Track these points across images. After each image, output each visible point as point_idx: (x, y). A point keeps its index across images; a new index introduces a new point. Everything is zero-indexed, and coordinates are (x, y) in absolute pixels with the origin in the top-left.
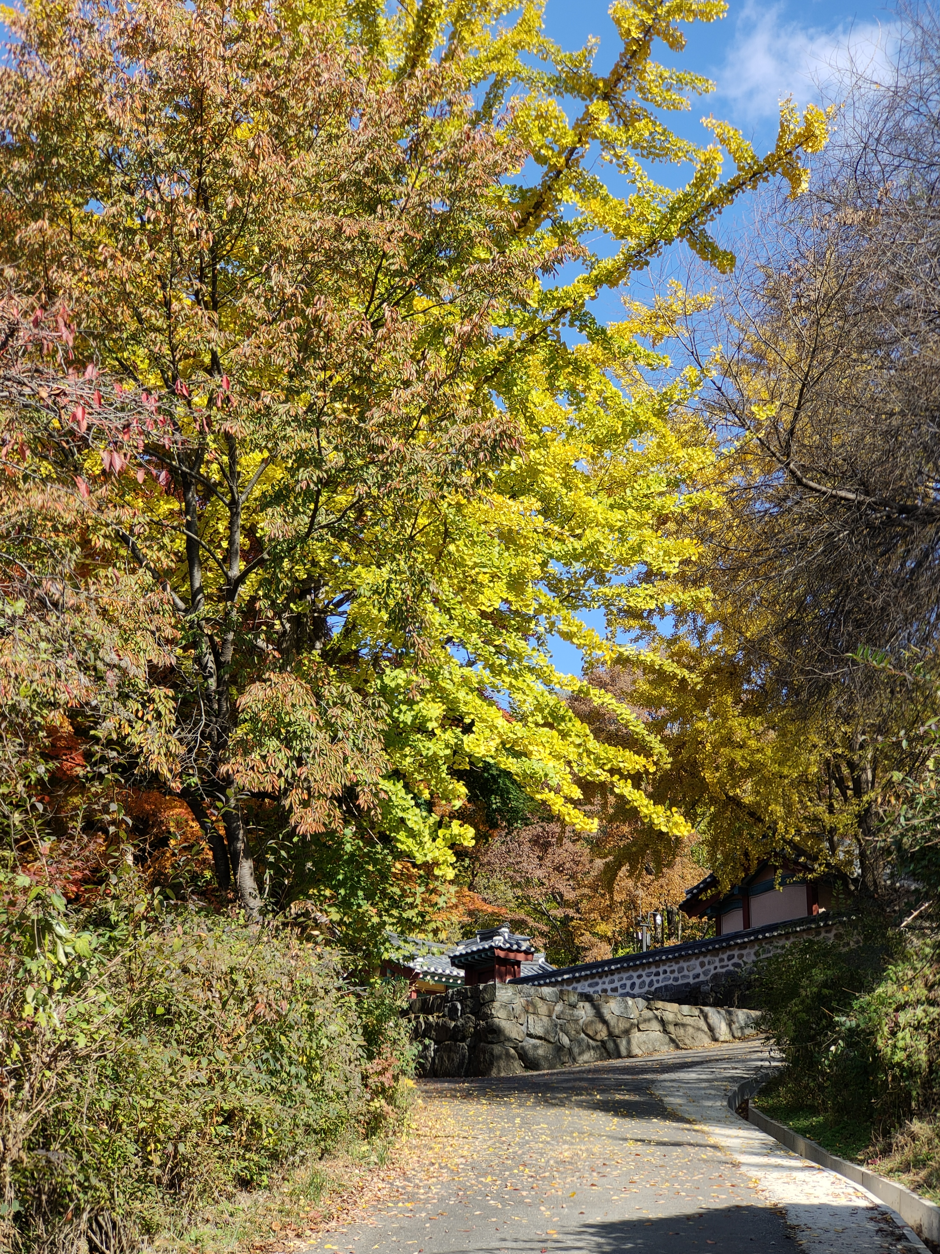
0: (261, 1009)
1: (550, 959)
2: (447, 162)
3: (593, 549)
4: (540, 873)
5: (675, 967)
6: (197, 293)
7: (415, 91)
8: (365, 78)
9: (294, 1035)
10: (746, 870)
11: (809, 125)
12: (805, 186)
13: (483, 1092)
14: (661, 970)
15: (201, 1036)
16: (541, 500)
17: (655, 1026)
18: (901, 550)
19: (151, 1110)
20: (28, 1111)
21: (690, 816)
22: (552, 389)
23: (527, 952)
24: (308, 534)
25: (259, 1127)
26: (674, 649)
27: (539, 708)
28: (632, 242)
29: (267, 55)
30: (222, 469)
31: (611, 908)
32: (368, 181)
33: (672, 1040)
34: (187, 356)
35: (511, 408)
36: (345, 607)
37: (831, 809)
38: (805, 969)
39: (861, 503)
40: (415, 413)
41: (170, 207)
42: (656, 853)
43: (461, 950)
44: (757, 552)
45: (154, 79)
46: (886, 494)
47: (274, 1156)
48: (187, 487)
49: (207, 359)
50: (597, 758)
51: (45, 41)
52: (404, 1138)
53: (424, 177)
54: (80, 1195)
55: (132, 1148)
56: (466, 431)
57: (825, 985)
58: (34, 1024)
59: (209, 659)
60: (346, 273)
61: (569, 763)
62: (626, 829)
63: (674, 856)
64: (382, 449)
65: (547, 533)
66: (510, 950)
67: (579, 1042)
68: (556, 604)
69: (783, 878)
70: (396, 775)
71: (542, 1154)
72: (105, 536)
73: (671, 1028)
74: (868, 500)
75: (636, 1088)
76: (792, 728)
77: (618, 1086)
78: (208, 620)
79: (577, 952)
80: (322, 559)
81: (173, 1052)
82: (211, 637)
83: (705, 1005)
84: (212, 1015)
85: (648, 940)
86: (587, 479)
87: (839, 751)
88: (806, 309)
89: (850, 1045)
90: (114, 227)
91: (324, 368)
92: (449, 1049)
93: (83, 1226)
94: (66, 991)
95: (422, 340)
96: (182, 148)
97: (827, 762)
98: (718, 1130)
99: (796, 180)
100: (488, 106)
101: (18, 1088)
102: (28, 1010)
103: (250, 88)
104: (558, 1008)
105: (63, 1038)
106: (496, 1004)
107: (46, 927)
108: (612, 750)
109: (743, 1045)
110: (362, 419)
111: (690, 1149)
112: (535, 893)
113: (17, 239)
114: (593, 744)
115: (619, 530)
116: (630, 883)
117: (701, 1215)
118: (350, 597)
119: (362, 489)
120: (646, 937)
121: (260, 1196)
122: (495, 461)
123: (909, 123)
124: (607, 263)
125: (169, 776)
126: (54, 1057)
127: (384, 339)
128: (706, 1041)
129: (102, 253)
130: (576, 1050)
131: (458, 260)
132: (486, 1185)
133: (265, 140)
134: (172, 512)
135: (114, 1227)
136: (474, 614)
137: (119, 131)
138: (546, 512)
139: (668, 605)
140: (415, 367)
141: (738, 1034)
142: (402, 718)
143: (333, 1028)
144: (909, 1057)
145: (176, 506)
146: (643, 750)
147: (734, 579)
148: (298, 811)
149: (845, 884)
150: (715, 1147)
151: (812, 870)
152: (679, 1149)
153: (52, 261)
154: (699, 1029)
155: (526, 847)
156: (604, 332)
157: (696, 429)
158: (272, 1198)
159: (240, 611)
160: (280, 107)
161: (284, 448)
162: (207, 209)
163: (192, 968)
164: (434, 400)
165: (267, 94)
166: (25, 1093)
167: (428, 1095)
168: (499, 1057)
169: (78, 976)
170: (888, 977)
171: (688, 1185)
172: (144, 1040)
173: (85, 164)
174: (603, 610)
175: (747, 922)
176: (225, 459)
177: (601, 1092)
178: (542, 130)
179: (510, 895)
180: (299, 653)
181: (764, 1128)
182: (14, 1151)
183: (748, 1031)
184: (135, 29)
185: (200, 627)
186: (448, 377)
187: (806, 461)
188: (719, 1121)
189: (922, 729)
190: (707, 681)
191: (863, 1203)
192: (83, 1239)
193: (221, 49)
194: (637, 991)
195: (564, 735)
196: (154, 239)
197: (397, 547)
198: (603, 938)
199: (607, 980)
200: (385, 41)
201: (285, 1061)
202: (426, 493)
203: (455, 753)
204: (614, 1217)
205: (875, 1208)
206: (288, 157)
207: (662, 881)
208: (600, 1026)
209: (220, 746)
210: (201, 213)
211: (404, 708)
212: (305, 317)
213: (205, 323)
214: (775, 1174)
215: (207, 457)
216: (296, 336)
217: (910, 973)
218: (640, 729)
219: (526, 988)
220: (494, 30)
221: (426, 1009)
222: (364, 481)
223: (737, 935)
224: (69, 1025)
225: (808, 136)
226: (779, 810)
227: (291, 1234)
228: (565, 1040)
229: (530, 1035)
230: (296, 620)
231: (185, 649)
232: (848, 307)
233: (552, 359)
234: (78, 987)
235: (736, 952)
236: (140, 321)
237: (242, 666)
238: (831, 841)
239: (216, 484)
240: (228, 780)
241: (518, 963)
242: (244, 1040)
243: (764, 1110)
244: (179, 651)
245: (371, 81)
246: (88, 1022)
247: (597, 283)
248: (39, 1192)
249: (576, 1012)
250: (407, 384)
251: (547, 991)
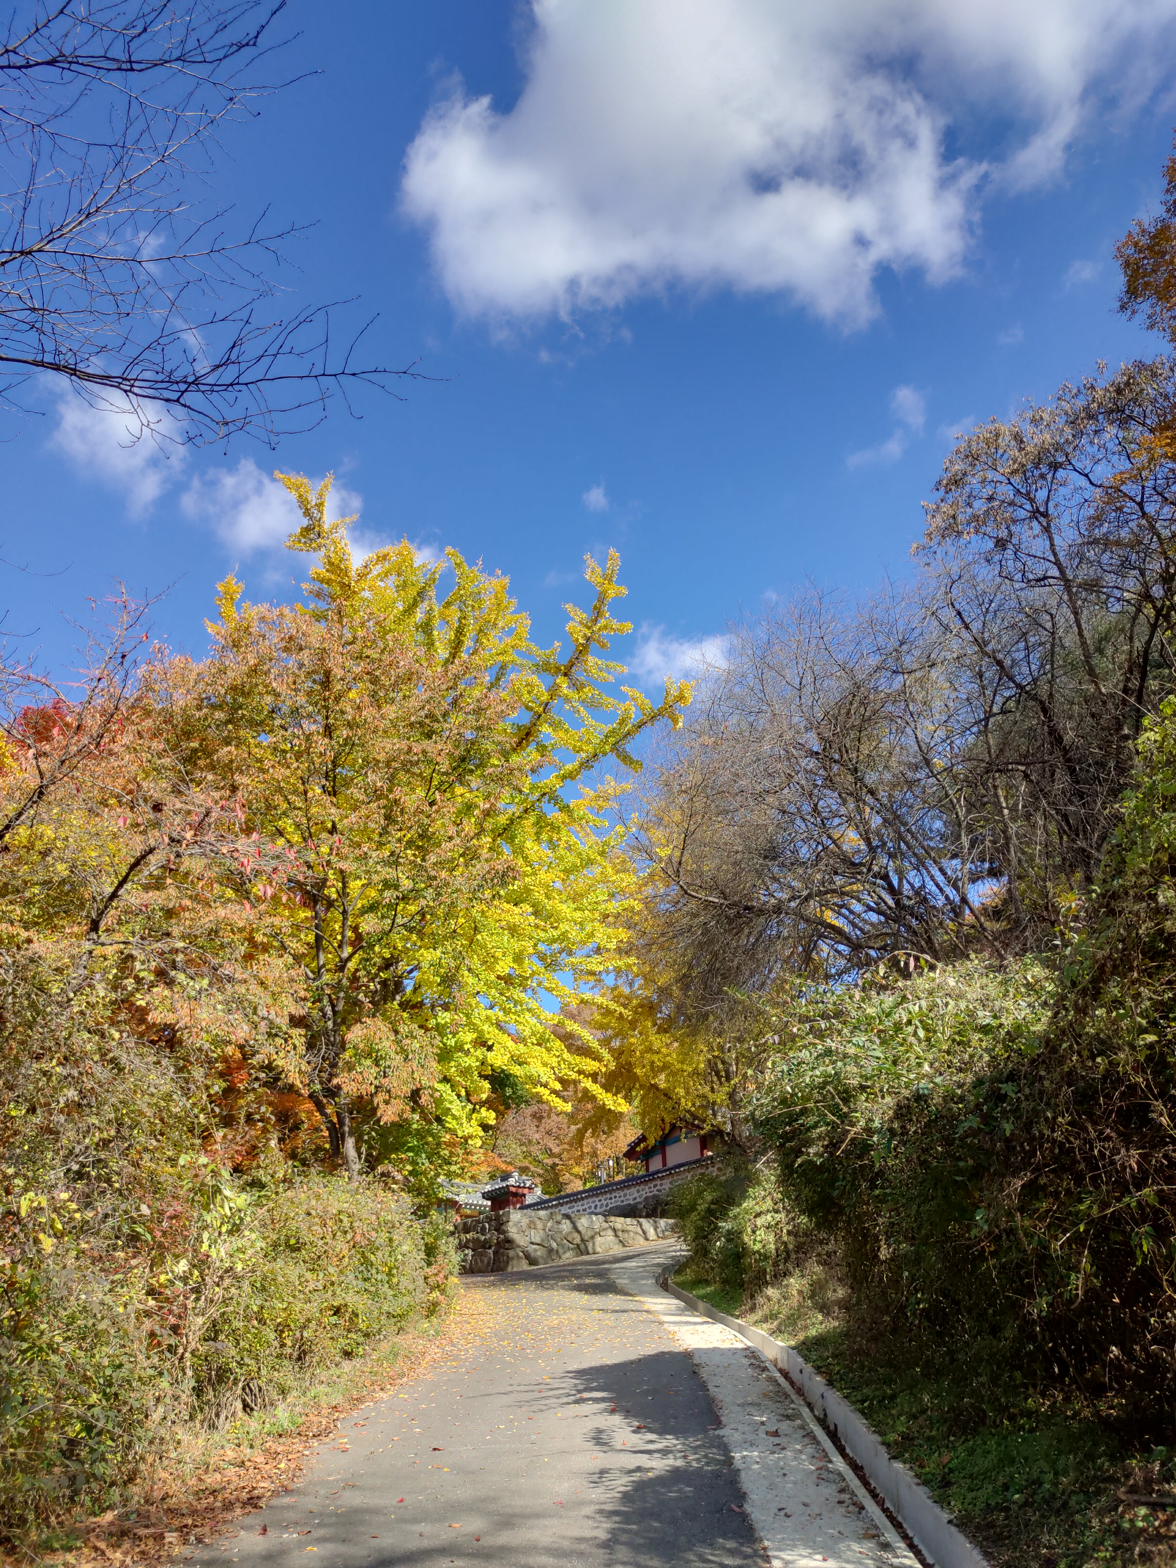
0: (358, 1238)
1: (545, 1192)
2: (474, 710)
3: (564, 937)
4: (537, 1136)
5: (622, 1193)
6: (323, 787)
7: (454, 671)
8: (425, 664)
9: (379, 1254)
10: (663, 1130)
11: (681, 691)
12: (680, 724)
13: (502, 1282)
14: (613, 1195)
15: (319, 1257)
16: (533, 906)
17: (610, 1232)
18: (746, 931)
19: (285, 1309)
20: (203, 1315)
21: (628, 1099)
22: (538, 840)
23: (530, 1188)
24: (390, 931)
25: (357, 1316)
26: (616, 993)
27: (533, 1034)
28: (584, 755)
29: (369, 652)
30: (338, 892)
31: (582, 1156)
32: (427, 721)
33: (621, 1241)
34: (317, 824)
35: (514, 852)
36: (415, 974)
37: (712, 1090)
38: (700, 1193)
39: (722, 904)
40: (456, 856)
41: (308, 738)
42: (608, 1121)
43: (488, 1188)
44: (663, 935)
45: (301, 666)
46: (736, 899)
47: (367, 1335)
48: (316, 902)
49: (329, 825)
50: (570, 1064)
51: (236, 645)
52: (452, 1317)
53: (460, 719)
54: (238, 1370)
55: (272, 1336)
56: (487, 867)
57: (712, 1203)
58: (208, 1256)
59: (329, 1010)
60: (414, 774)
61: (553, 1068)
62: (589, 1106)
63: (620, 1122)
64: (435, 878)
65: (537, 926)
66: (519, 1187)
67: (563, 1246)
68: (543, 970)
69: (686, 1134)
70: (446, 1080)
71: (539, 1323)
72: (264, 934)
73: (620, 1234)
74: (726, 902)
75: (599, 1274)
76: (687, 1040)
77: (587, 1274)
78: (328, 985)
79: (560, 1186)
80: (400, 945)
81: (302, 1268)
82: (329, 996)
83: (640, 1217)
84: (326, 1244)
85: (605, 1177)
86: (560, 893)
87: (716, 1054)
88: (685, 792)
89: (729, 1240)
90: (275, 749)
91: (401, 830)
92: (481, 1254)
93: (239, 1392)
94: (230, 1232)
95: (460, 812)
96: (316, 704)
97: (709, 1060)
98: (649, 1300)
99: (675, 721)
100: (498, 679)
101: (197, 1299)
102: (205, 1247)
103: (357, 670)
104: (549, 1224)
105: (227, 1265)
106: (510, 1224)
107: (217, 1191)
108: (578, 1059)
109: (664, 1242)
110: (423, 860)
111: (632, 1314)
112: (535, 1150)
113: (215, 758)
114: (566, 1055)
115: (580, 923)
116: (593, 1140)
117: (640, 1360)
118: (417, 968)
119: (423, 902)
120: (603, 1174)
121: (357, 1362)
122: (504, 884)
123: (737, 690)
124: (569, 767)
125: (300, 1086)
126: (221, 1278)
127: (437, 812)
128: (642, 1241)
129: (267, 764)
130: (561, 1251)
131: (481, 765)
132: (504, 1347)
133: (366, 698)
134: (307, 918)
135: (260, 1390)
136: (493, 977)
137: (278, 695)
138: (536, 913)
139: (611, 968)
140: (455, 828)
141: (661, 1235)
142: (449, 1043)
143: (405, 1248)
144: (764, 1246)
145: (309, 914)
146: (598, 1058)
147: (650, 950)
148: (382, 1106)
149: (722, 1137)
150: (648, 1312)
151: (703, 1129)
152: (626, 1314)
153: (237, 770)
154: (637, 1233)
155: (528, 1119)
156: (568, 806)
157: (624, 861)
158: (365, 1364)
159: (348, 978)
160: (375, 681)
161: (375, 878)
162: (331, 738)
163: (313, 1212)
164: (467, 848)
165: (368, 673)
166: (202, 1303)
167: (467, 1286)
168: (513, 1258)
169: (238, 1222)
170: (750, 1196)
171: (631, 1340)
172: (280, 1263)
173: (259, 714)
174: (572, 972)
175: (664, 1163)
176: (340, 884)
177: (577, 1278)
178: (529, 692)
179: (519, 1151)
180: (385, 1003)
181: (678, 1297)
182: (193, 1344)
183: (667, 1233)
184: (291, 638)
185: (322, 989)
186: (476, 834)
187: (689, 880)
188: (651, 1294)
189: (763, 1041)
190: (636, 1013)
191: (740, 1346)
192: (239, 1400)
193: (341, 649)
194: (598, 1210)
195: (549, 1050)
196: (298, 756)
197: (445, 938)
198: (577, 1176)
199: (580, 1203)
200: (437, 644)
201: (374, 1271)
202: (461, 905)
203: (482, 1064)
204: (585, 1365)
205: (747, 1349)
206: (379, 707)
207: (613, 1138)
208: (576, 1235)
209: (334, 1065)
210: (327, 740)
211: (450, 1036)
212: (388, 800)
213: (328, 804)
214: (686, 1328)
215: (328, 884)
216: (383, 811)
217: (763, 1193)
218: (595, 1045)
219: (529, 1212)
220: (501, 639)
221: (466, 1230)
222: (425, 898)
223: (658, 1172)
224: (231, 1256)
225: (681, 697)
226: (681, 1092)
227: (377, 1388)
228: (554, 1245)
229: (532, 1243)
230: (384, 983)
231: (313, 1003)
232: (709, 791)
233: (538, 823)
234: (238, 1230)
235: (658, 1182)
236: (289, 803)
237: (350, 1013)
238: (713, 1110)
239: (334, 901)
240: (339, 1087)
241: (524, 1195)
242: (347, 1259)
243: (678, 1284)
244: (309, 1004)
245: (430, 665)
246: (244, 1253)
247: (564, 778)
248: (210, 1369)
249: (561, 1226)
250: (451, 838)
251: (542, 1213)
